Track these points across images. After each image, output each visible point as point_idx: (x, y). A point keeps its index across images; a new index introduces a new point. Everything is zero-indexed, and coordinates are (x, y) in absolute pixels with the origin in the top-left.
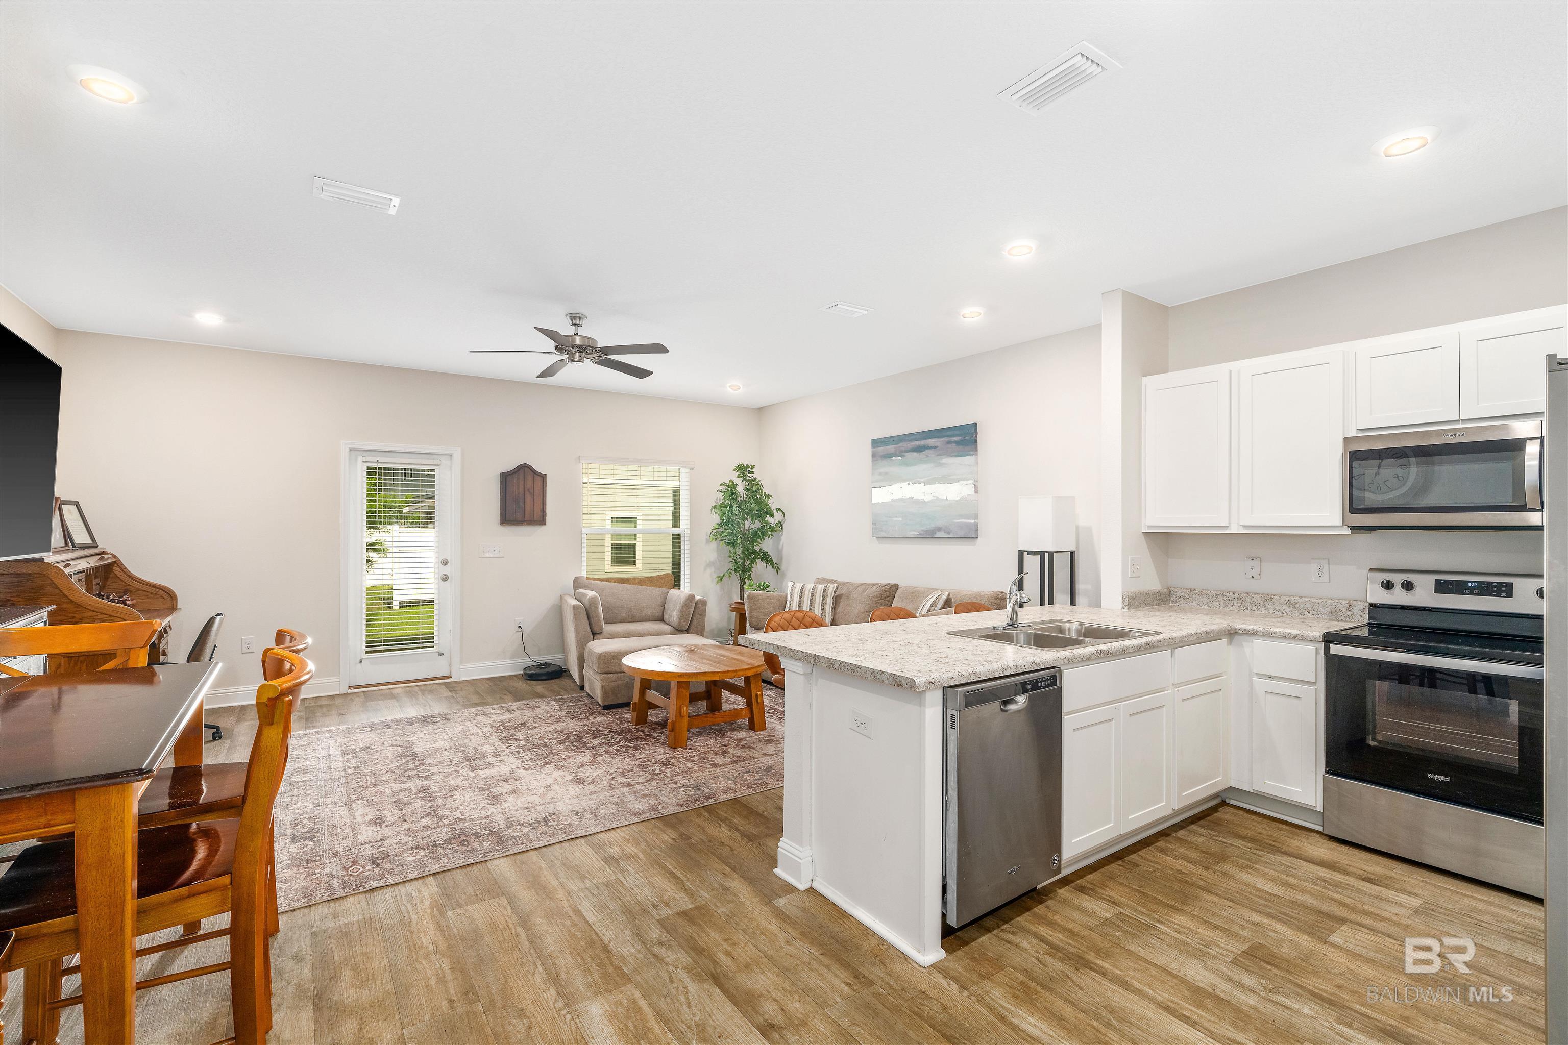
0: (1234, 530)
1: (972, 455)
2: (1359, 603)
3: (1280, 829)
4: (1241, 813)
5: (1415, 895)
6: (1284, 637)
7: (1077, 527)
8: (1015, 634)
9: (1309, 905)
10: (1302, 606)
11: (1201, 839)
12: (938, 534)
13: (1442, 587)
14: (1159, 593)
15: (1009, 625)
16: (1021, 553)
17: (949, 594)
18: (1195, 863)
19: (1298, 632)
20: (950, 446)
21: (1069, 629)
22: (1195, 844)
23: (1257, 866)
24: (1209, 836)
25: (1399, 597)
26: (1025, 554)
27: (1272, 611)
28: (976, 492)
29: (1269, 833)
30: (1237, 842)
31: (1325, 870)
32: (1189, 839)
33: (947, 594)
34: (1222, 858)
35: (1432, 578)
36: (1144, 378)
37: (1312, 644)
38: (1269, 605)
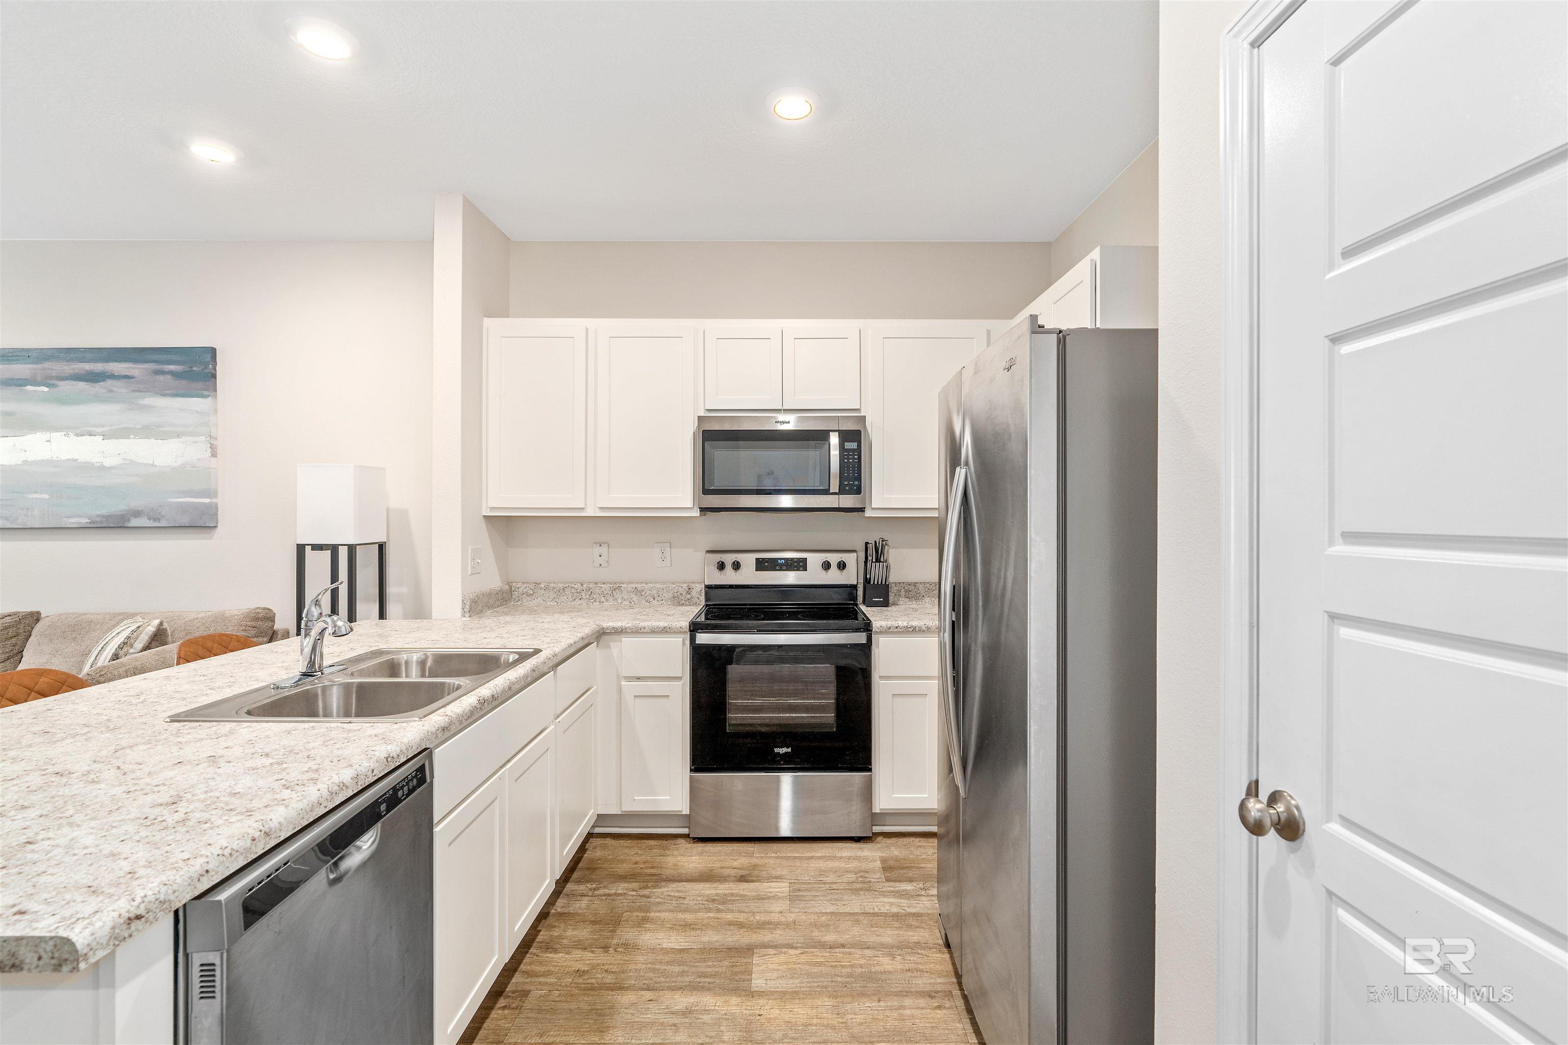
0: (590, 512)
1: (207, 396)
2: (697, 585)
3: (651, 848)
4: (609, 841)
5: (778, 878)
6: (654, 632)
7: (388, 509)
8: (320, 692)
9: (716, 945)
10: (648, 592)
11: (584, 902)
12: (134, 522)
13: (762, 565)
14: (501, 591)
15: (305, 675)
16: (301, 549)
17: (161, 624)
18: (591, 946)
19: (666, 625)
20: (161, 378)
21: (407, 662)
22: (579, 915)
23: (652, 914)
24: (590, 893)
25: (730, 577)
26: (308, 548)
27: (620, 601)
28: (214, 455)
29: (643, 858)
30: (621, 888)
31: (707, 885)
32: (571, 910)
33: (156, 622)
34: (613, 922)
35: (753, 557)
36: (485, 319)
37: (679, 636)
38: (617, 594)
